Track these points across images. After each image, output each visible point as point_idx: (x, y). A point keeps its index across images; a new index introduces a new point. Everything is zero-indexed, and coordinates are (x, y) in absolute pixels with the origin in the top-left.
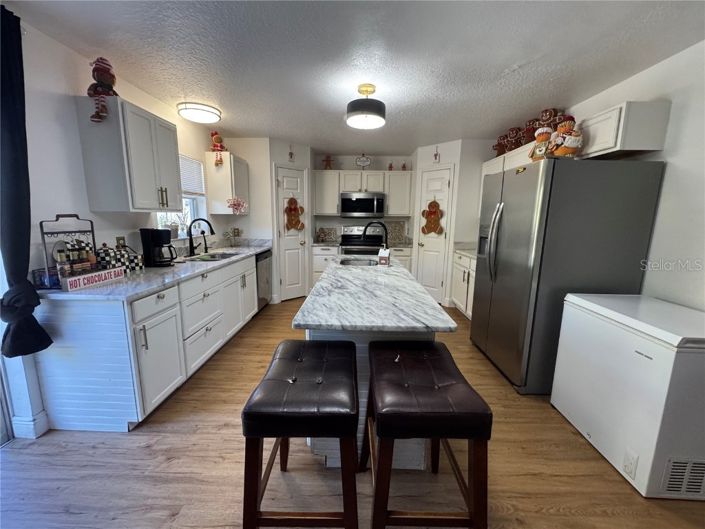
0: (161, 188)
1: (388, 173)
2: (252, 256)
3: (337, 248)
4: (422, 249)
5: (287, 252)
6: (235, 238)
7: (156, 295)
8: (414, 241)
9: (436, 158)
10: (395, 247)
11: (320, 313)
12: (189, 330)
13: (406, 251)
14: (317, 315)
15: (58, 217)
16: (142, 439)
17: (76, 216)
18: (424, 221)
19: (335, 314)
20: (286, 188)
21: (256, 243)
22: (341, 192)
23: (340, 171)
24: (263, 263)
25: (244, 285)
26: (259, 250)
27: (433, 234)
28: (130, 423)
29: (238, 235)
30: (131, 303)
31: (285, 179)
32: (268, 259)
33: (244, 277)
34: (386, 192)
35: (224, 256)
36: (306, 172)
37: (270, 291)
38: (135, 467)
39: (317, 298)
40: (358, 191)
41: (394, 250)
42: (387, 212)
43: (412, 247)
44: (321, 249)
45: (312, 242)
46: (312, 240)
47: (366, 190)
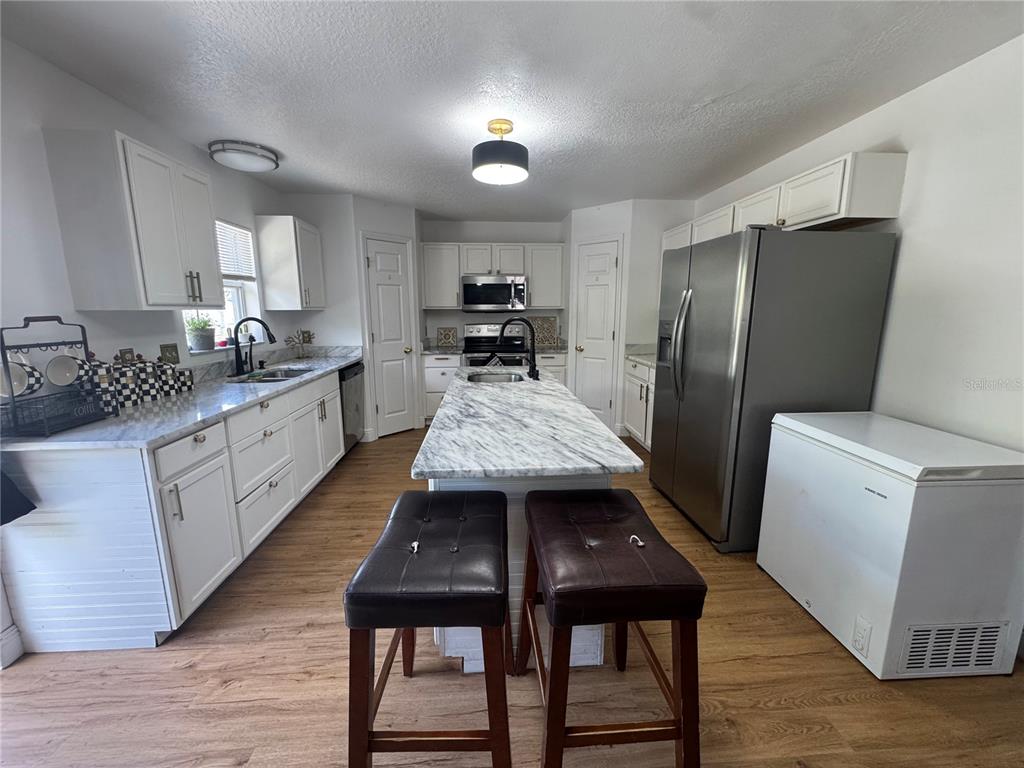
0: (191, 273)
1: (529, 246)
2: (333, 371)
3: (458, 357)
4: (581, 355)
5: (385, 364)
6: (303, 347)
7: (191, 437)
8: (569, 344)
10: (543, 353)
11: (450, 454)
12: (245, 487)
13: (559, 358)
14: (446, 458)
15: (28, 321)
16: (179, 656)
17: (58, 319)
19: (471, 455)
20: (381, 270)
21: (337, 352)
22: (462, 275)
24: (350, 382)
25: (323, 417)
26: (343, 363)
28: (158, 634)
29: (309, 341)
30: (153, 451)
31: (378, 258)
32: (359, 376)
33: (323, 403)
35: (289, 374)
36: (409, 245)
37: (361, 423)
38: (172, 700)
39: (442, 432)
40: (487, 273)
41: (542, 358)
42: (530, 303)
43: (567, 352)
44: (436, 359)
45: (422, 349)
46: (422, 346)
47: (499, 272)
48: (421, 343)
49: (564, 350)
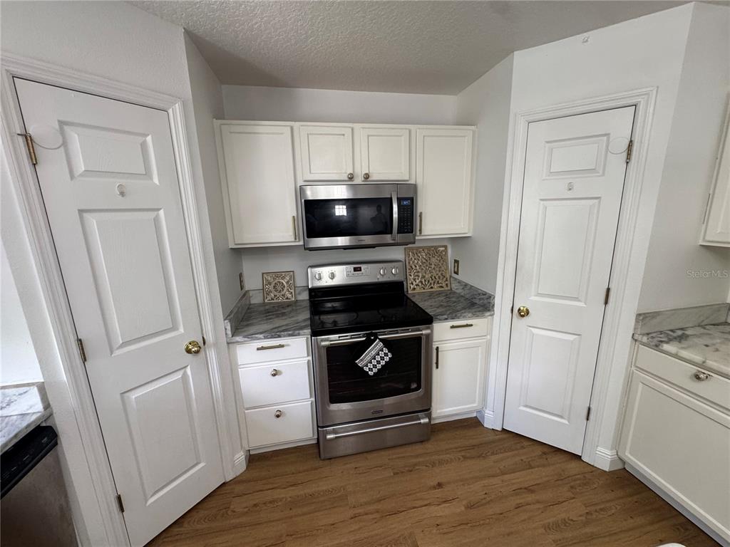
1: (418, 130)
4: (520, 323)
5: (134, 396)
22: (300, 183)
23: (296, 125)
31: (75, 138)
34: (418, 178)
40: (347, 179)
41: (453, 327)
42: (420, 230)
43: (492, 315)
44: (258, 349)
45: (229, 332)
46: (229, 328)
47: (367, 177)
48: (226, 321)
49: (489, 310)
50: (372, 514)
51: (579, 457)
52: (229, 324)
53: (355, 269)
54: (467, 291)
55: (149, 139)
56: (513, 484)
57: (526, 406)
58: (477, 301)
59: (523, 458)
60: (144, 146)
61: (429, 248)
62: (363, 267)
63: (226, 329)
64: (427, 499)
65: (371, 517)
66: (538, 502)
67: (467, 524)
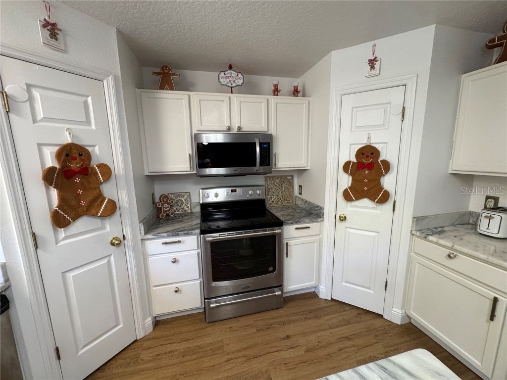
1: (273, 99)
3: (194, 238)
5: (70, 275)
8: (326, 211)
9: (372, 67)
13: (314, 227)
18: (346, 181)
20: (45, 119)
22: (195, 132)
23: (192, 93)
27: (366, 202)
34: (272, 131)
36: (109, 82)
40: (226, 130)
41: (297, 229)
42: (275, 164)
43: (323, 221)
44: (163, 244)
45: (143, 232)
46: (142, 228)
47: (239, 128)
48: (141, 224)
49: (321, 217)
50: (240, 358)
51: (381, 316)
52: (143, 226)
53: (232, 191)
54: (307, 206)
55: (89, 99)
56: (338, 335)
57: (346, 282)
58: (313, 212)
59: (344, 317)
60: (86, 103)
61: (281, 177)
62: (238, 189)
63: (140, 230)
64: (279, 347)
65: (240, 360)
66: (354, 346)
67: (305, 362)
